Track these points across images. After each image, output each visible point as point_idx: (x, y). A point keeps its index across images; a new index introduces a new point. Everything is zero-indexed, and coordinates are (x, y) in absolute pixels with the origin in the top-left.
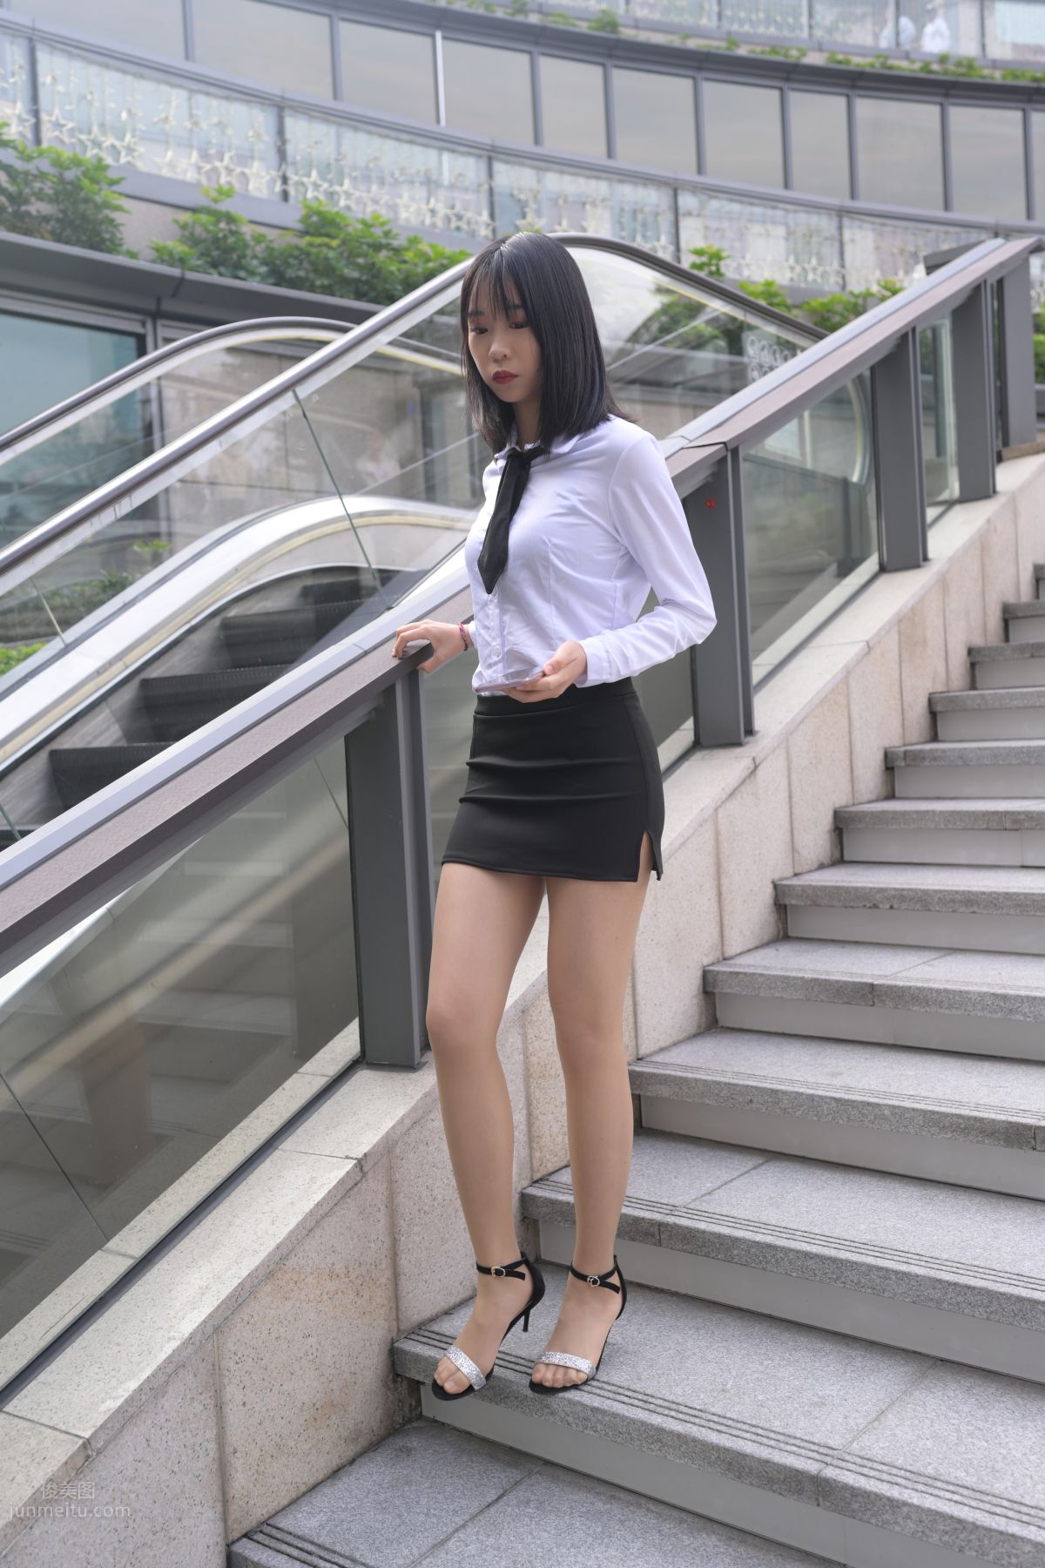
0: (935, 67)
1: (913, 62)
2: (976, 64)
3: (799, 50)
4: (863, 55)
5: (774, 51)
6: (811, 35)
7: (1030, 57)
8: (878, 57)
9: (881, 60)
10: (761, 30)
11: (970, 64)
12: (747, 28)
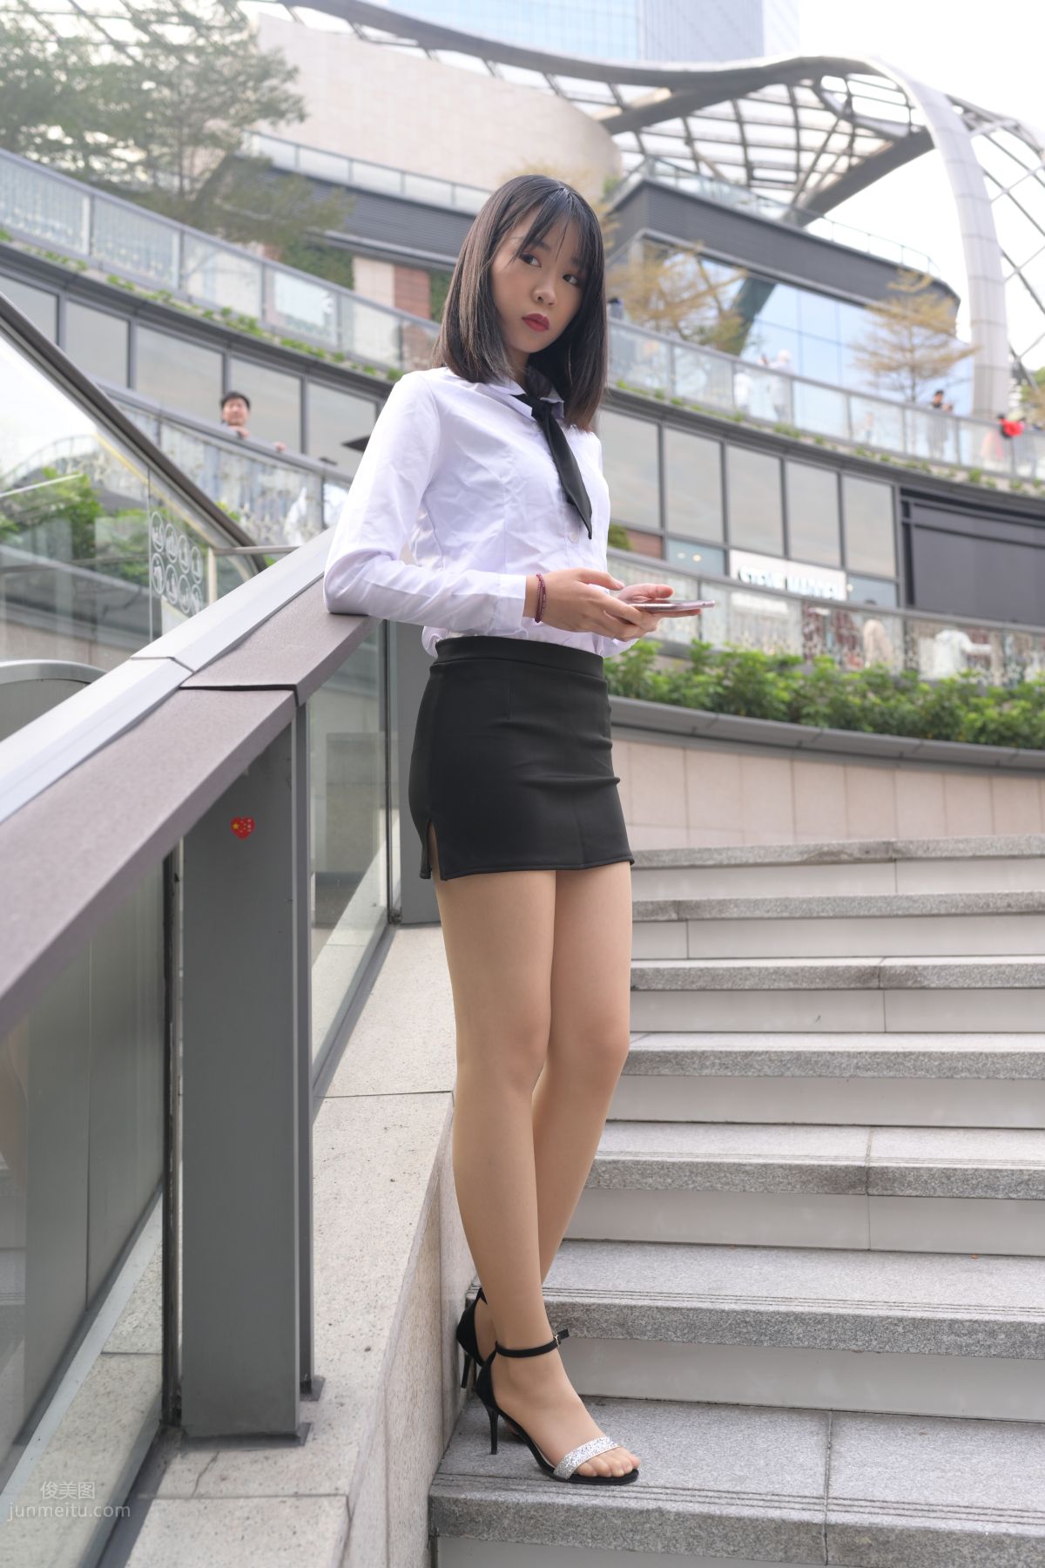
0: (217, 317)
1: (195, 307)
2: (259, 325)
3: (79, 263)
4: (147, 288)
5: (50, 255)
6: (90, 253)
7: (303, 331)
8: (162, 292)
9: (164, 296)
10: (37, 232)
11: (252, 324)
12: (21, 226)
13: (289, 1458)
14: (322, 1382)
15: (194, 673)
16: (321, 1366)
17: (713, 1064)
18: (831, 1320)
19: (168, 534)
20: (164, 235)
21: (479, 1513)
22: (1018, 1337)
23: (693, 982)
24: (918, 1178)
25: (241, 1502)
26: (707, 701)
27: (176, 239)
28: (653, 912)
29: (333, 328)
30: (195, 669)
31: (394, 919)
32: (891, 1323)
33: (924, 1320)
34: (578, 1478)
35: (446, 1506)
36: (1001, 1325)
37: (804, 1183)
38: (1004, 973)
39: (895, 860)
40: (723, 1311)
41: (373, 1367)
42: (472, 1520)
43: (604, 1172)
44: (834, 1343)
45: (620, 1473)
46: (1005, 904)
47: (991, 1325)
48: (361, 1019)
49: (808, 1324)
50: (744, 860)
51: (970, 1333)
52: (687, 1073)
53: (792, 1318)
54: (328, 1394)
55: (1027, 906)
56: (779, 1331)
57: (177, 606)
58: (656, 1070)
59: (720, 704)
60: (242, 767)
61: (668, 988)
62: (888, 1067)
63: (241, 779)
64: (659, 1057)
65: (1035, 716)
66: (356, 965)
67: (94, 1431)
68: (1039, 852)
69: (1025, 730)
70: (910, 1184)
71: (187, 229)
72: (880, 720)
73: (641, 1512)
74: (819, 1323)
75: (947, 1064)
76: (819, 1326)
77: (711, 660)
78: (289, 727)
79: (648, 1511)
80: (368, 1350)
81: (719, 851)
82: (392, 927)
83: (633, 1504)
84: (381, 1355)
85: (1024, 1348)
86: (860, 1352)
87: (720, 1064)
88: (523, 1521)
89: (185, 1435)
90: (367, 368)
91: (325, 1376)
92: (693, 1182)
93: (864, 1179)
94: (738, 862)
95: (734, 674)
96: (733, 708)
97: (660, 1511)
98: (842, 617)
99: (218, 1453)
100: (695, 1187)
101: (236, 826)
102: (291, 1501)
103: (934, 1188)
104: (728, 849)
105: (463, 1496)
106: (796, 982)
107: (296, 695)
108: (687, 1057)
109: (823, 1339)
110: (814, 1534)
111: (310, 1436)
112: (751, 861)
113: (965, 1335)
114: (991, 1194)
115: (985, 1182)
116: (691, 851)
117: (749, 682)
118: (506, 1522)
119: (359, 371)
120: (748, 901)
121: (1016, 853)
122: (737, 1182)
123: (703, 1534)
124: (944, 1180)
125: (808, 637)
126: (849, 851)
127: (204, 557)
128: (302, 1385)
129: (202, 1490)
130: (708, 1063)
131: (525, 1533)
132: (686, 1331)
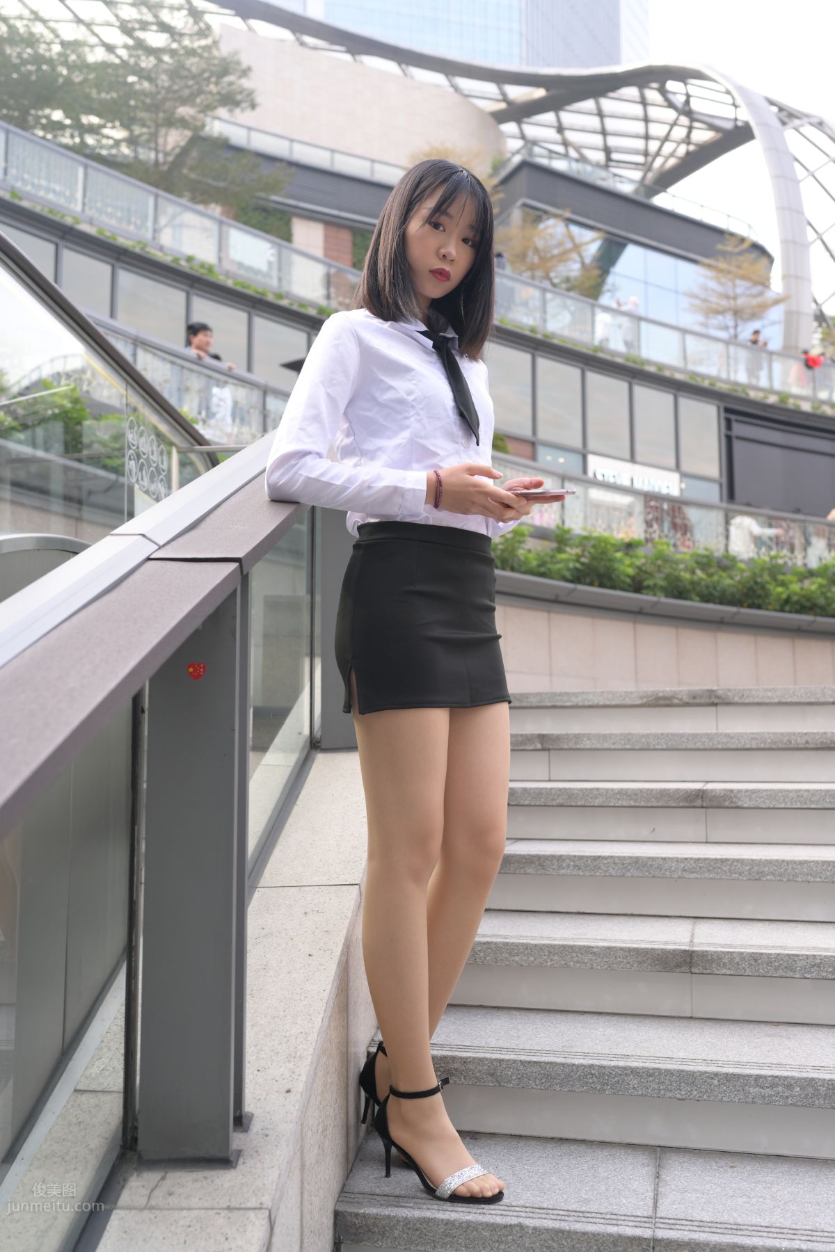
0: (183, 263)
1: (166, 254)
2: (216, 270)
3: (74, 218)
4: (127, 238)
5: (51, 211)
6: (83, 211)
7: (251, 275)
8: (139, 242)
9: (142, 245)
10: (42, 193)
11: (210, 269)
12: (29, 188)
13: (223, 1179)
14: (251, 1117)
15: (160, 547)
16: (250, 1104)
17: (569, 866)
18: (660, 1074)
19: (141, 435)
20: (142, 197)
21: (375, 1225)
22: (811, 1090)
23: (553, 800)
24: (731, 960)
25: (184, 1213)
26: (568, 574)
27: (151, 201)
28: (523, 743)
29: (274, 273)
30: (161, 544)
31: (315, 745)
32: (708, 1077)
33: (735, 1075)
34: (455, 1198)
35: (349, 1218)
36: (797, 1080)
37: (640, 963)
38: (802, 796)
39: (715, 705)
40: (574, 1065)
41: (292, 1106)
42: (369, 1231)
43: (479, 951)
44: (663, 1092)
45: (489, 1194)
46: (804, 741)
47: (788, 1080)
48: (287, 825)
49: (642, 1077)
50: (595, 703)
51: (771, 1087)
52: (548, 873)
53: (629, 1072)
54: (256, 1127)
55: (822, 743)
56: (618, 1082)
57: (147, 492)
58: (523, 870)
59: (579, 577)
60: (197, 623)
61: (533, 804)
62: (708, 871)
63: (196, 634)
64: (526, 859)
65: (830, 590)
66: (284, 781)
67: (67, 1153)
68: (831, 700)
69: (822, 601)
70: (725, 965)
71: (161, 192)
72: (706, 592)
73: (506, 1226)
74: (651, 1076)
75: (756, 868)
76: (651, 1078)
77: (571, 542)
78: (235, 591)
79: (511, 1225)
80: (288, 1091)
81: (575, 695)
82: (313, 751)
83: (499, 1220)
84: (299, 1095)
85: (815, 1099)
86: (684, 1099)
87: (574, 866)
88: (410, 1232)
89: (140, 1158)
90: (301, 305)
91: (254, 1112)
92: (551, 960)
93: (688, 960)
94: (590, 703)
95: (589, 552)
96: (588, 580)
97: (521, 1226)
98: (676, 510)
99: (166, 1173)
100: (553, 964)
101: (191, 670)
102: (224, 1213)
103: (744, 968)
104: (583, 693)
105: (362, 1211)
106: (636, 801)
107: (241, 566)
108: (547, 859)
109: (654, 1089)
110: (644, 1247)
111: (241, 1161)
112: (601, 703)
113: (768, 1087)
114: (790, 974)
115: (785, 964)
116: (554, 695)
117: (602, 559)
118: (397, 1232)
119: (295, 307)
120: (598, 736)
121: (813, 700)
122: (586, 961)
123: (555, 1245)
124: (753, 962)
125: (648, 524)
126: (679, 697)
127: (169, 454)
128: (235, 1119)
129: (153, 1203)
130: (564, 865)
131: (411, 1242)
132: (543, 1080)
